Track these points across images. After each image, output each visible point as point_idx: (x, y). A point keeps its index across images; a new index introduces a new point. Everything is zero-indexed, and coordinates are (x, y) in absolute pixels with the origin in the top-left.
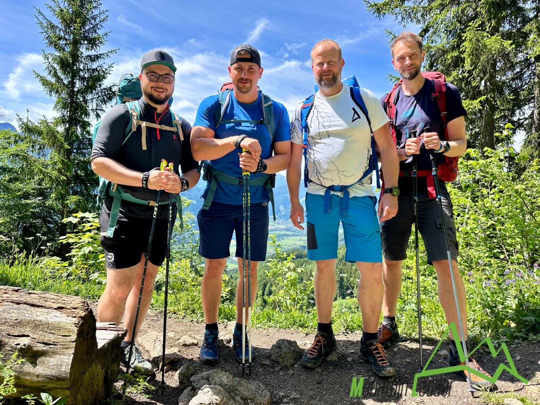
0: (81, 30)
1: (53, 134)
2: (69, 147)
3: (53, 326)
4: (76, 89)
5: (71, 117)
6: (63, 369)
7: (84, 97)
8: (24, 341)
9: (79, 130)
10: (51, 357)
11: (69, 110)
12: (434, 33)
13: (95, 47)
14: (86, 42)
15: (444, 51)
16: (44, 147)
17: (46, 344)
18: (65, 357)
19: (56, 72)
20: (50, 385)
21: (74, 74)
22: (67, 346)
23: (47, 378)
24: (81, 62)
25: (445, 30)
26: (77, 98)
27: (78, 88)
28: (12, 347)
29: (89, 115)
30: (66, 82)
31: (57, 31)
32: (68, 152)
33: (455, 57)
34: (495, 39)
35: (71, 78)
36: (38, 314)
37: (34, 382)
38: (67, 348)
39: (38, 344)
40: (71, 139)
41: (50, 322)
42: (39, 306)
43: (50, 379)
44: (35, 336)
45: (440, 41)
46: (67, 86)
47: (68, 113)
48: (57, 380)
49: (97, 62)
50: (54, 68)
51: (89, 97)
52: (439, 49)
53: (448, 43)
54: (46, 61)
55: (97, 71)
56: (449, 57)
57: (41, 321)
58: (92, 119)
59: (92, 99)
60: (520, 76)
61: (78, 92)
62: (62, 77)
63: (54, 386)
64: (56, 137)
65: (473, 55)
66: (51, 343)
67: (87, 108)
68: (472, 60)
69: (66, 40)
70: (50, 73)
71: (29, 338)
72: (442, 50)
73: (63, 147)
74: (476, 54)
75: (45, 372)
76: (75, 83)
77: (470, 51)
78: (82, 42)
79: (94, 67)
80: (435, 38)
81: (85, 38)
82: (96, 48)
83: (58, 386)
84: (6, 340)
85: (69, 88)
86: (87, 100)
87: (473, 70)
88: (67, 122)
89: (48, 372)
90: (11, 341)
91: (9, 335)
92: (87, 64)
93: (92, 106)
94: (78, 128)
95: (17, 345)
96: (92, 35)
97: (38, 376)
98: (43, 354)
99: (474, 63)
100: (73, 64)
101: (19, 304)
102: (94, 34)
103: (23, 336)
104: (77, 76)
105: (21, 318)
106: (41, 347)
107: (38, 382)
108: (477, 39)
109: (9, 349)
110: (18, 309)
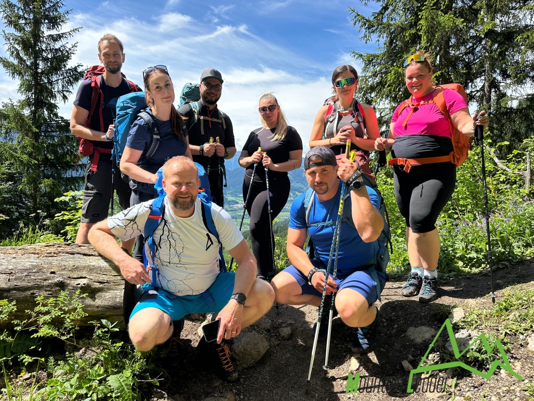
0: (41, 8)
1: (21, 117)
2: (37, 131)
3: (105, 269)
4: (39, 71)
5: (36, 99)
6: (118, 300)
7: (49, 79)
8: (83, 282)
9: (46, 113)
10: (106, 292)
11: (33, 91)
12: (394, 10)
13: (56, 26)
14: (47, 21)
15: (402, 28)
16: (10, 131)
17: (101, 283)
18: (117, 292)
19: (18, 54)
20: (108, 313)
21: (37, 54)
22: (119, 283)
23: (105, 308)
24: (43, 42)
25: (403, 8)
26: (41, 80)
27: (42, 69)
28: (73, 287)
29: (56, 97)
30: (28, 63)
31: (16, 9)
32: (36, 136)
33: (413, 34)
34: (449, 17)
35: (34, 58)
36: (91, 261)
37: (95, 312)
38: (118, 285)
39: (95, 283)
40: (38, 122)
41: (102, 266)
42: (90, 255)
43: (107, 308)
44: (91, 277)
45: (399, 19)
46: (30, 67)
47: (33, 95)
48: (113, 309)
49: (60, 41)
50: (16, 50)
51: (54, 78)
52: (398, 26)
53: (406, 21)
54: (6, 42)
55: (60, 51)
56: (407, 34)
57: (94, 266)
58: (58, 101)
59: (58, 80)
60: (472, 51)
61: (42, 73)
62: (25, 58)
63: (112, 313)
64: (23, 120)
65: (429, 33)
66: (105, 281)
67: (53, 90)
68: (427, 37)
69: (26, 19)
70: (13, 54)
71: (86, 279)
72: (400, 27)
73: (31, 130)
74: (431, 31)
75: (103, 303)
76: (38, 65)
77: (426, 29)
78: (43, 21)
79: (57, 47)
80: (394, 15)
81: (47, 17)
82: (58, 27)
83: (115, 314)
84: (68, 282)
85: (32, 70)
86: (52, 81)
87: (430, 46)
88: (33, 105)
89: (106, 303)
90: (72, 282)
91: (69, 278)
92: (50, 44)
93: (57, 87)
94: (45, 110)
95: (77, 284)
96: (53, 14)
97: (98, 307)
98: (100, 290)
99: (430, 40)
100: (36, 45)
101: (73, 254)
102: (54, 13)
103: (81, 278)
104: (39, 57)
105: (77, 264)
106: (97, 285)
107: (98, 311)
108: (432, 18)
109: (72, 288)
110: (74, 258)
